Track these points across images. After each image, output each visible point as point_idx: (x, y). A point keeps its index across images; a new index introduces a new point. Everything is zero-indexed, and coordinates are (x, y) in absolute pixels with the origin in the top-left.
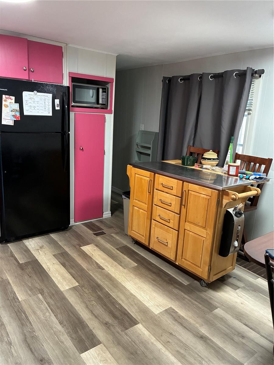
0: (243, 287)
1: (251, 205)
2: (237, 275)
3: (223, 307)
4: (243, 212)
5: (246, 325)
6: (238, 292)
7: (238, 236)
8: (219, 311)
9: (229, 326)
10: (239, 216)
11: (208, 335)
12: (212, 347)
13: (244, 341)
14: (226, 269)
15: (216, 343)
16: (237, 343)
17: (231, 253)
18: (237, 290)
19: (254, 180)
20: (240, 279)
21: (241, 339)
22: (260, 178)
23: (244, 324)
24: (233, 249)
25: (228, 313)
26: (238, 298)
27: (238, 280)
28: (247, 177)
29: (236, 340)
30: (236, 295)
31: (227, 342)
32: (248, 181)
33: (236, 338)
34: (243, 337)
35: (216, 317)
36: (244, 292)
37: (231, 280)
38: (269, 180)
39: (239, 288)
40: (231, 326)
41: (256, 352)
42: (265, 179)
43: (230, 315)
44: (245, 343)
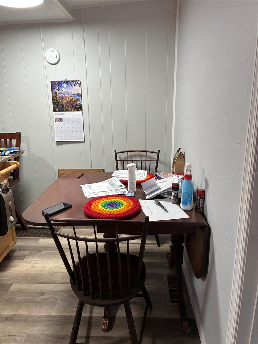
0: (29, 254)
1: (14, 179)
2: (20, 246)
3: (17, 280)
4: (9, 187)
5: (42, 283)
6: (26, 260)
7: (11, 211)
8: (14, 287)
9: (28, 293)
10: (6, 192)
11: (12, 313)
12: (19, 320)
13: (45, 297)
14: (8, 246)
15: (22, 315)
16: (39, 302)
17: (9, 229)
18: (25, 259)
19: (10, 155)
20: (24, 249)
21: (42, 297)
22: (15, 152)
23: (40, 283)
24: (10, 225)
25: (23, 283)
26: (28, 265)
27: (23, 250)
28: (3, 153)
29: (38, 300)
30: (25, 264)
31: (31, 307)
32: (5, 157)
33: (38, 299)
34: (43, 294)
35: (14, 293)
36: (32, 257)
37: (16, 254)
38: (23, 153)
39: (26, 256)
40: (30, 292)
41: (58, 299)
42: (20, 152)
43: (26, 283)
44: (46, 298)
